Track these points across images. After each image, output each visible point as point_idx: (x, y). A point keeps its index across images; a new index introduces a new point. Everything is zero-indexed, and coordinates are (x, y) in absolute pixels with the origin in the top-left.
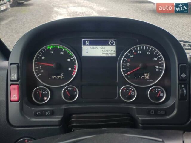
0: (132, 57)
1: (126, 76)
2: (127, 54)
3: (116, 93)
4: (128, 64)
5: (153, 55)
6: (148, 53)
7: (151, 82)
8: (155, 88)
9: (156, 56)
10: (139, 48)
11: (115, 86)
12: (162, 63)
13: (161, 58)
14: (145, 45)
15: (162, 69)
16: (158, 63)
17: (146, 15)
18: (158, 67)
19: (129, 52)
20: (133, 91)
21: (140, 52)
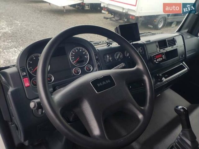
0: (74, 54)
1: (74, 63)
2: (71, 53)
3: (71, 73)
4: (73, 58)
5: (83, 51)
6: (81, 51)
7: (85, 64)
8: (87, 66)
9: (84, 52)
10: (76, 49)
11: (70, 70)
12: (87, 54)
13: (86, 52)
14: (78, 47)
15: (88, 57)
16: (85, 55)
17: (46, 16)
18: (86, 56)
19: (72, 52)
20: (79, 70)
21: (77, 51)
